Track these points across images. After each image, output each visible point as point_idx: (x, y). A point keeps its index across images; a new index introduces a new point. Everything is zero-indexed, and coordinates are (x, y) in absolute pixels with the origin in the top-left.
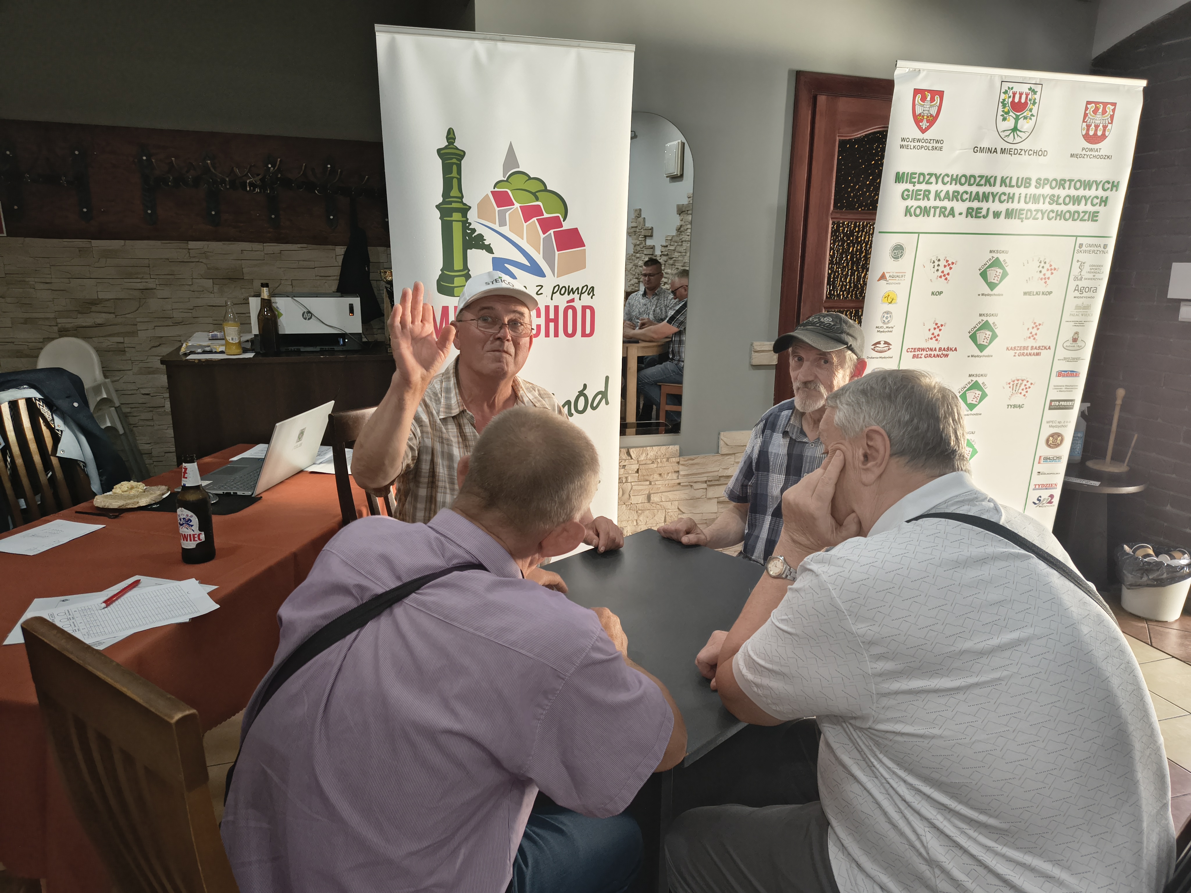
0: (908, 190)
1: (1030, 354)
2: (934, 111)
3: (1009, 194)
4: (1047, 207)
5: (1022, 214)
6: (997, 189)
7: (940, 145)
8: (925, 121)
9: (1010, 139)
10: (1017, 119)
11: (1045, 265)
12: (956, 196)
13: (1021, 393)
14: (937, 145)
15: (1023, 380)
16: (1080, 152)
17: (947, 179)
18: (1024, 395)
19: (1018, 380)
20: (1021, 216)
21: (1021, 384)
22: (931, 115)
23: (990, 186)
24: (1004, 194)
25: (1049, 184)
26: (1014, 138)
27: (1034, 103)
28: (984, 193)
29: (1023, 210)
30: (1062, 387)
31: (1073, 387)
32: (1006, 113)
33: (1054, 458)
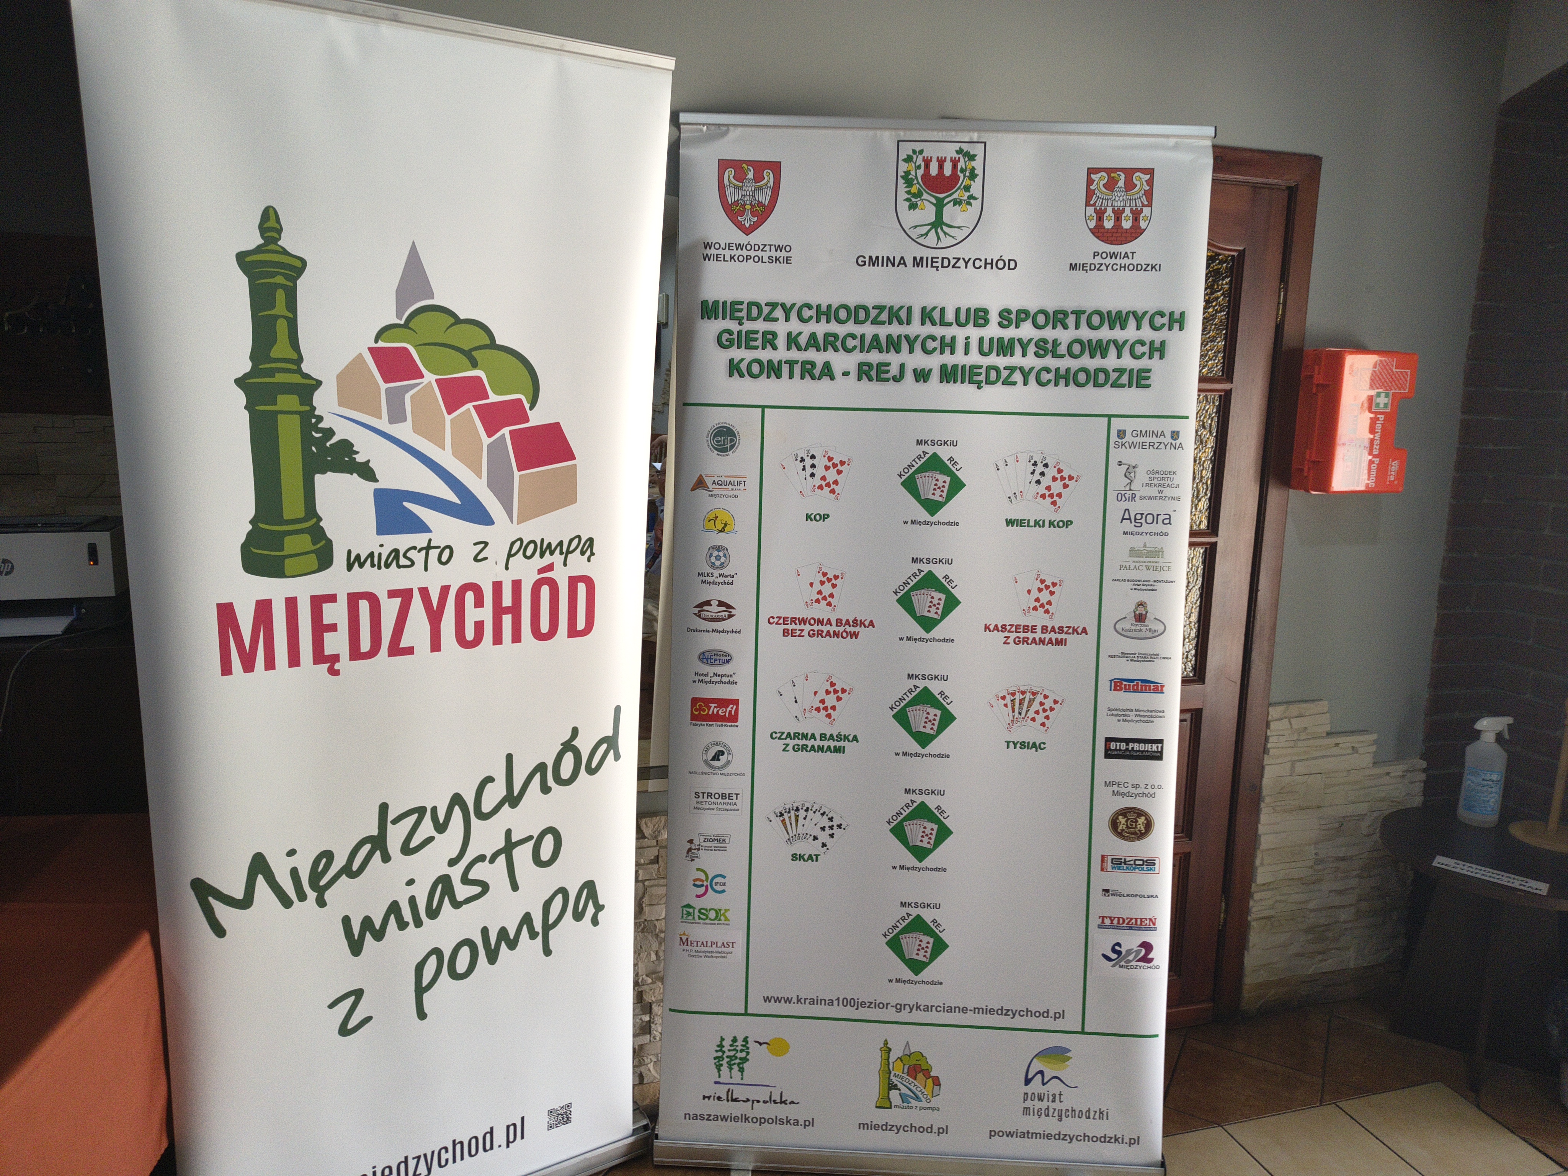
0: (730, 332)
1: (1042, 641)
2: (764, 197)
3: (943, 338)
4: (1031, 361)
5: (980, 374)
6: (916, 329)
7: (784, 254)
8: (748, 215)
9: (931, 239)
10: (939, 206)
11: (1046, 471)
12: (831, 342)
13: (1033, 719)
14: (781, 254)
15: (1034, 694)
16: (1089, 260)
17: (807, 313)
18: (1043, 724)
19: (1023, 693)
20: (976, 378)
21: (1031, 701)
22: (760, 204)
23: (900, 323)
24: (933, 338)
25: (1030, 320)
26: (939, 238)
27: (973, 176)
28: (889, 337)
29: (980, 367)
30: (1127, 713)
31: (1154, 714)
32: (915, 195)
33: (1137, 862)
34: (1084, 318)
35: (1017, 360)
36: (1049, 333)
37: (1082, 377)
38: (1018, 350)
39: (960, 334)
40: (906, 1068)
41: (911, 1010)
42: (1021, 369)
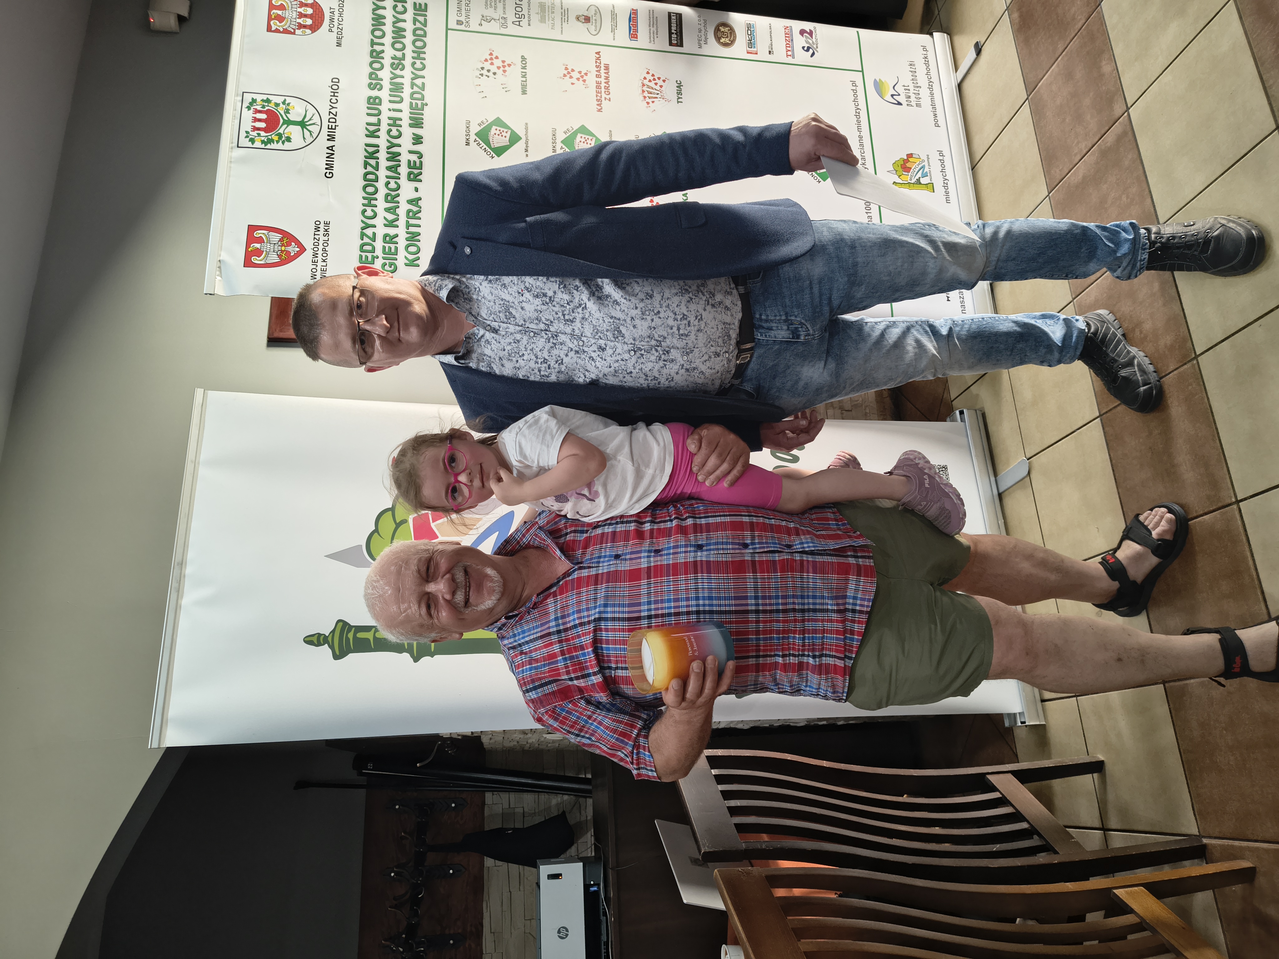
1: (607, 78)
2: (276, 237)
3: (389, 125)
4: (407, 73)
5: (417, 104)
6: (382, 142)
7: (322, 226)
8: (289, 249)
9: (315, 129)
11: (486, 69)
13: (661, 86)
14: (321, 229)
15: (643, 85)
16: (334, 35)
17: (369, 213)
18: (664, 81)
19: (643, 91)
21: (649, 87)
22: (281, 240)
23: (378, 151)
24: (389, 131)
25: (377, 72)
26: (314, 124)
27: (268, 101)
28: (388, 159)
29: (411, 104)
30: (652, 32)
31: (651, 16)
32: (280, 138)
33: (749, 33)
34: (376, 40)
35: (406, 82)
36: (387, 61)
37: (419, 44)
38: (398, 80)
39: (386, 114)
40: (904, 173)
42: (413, 79)
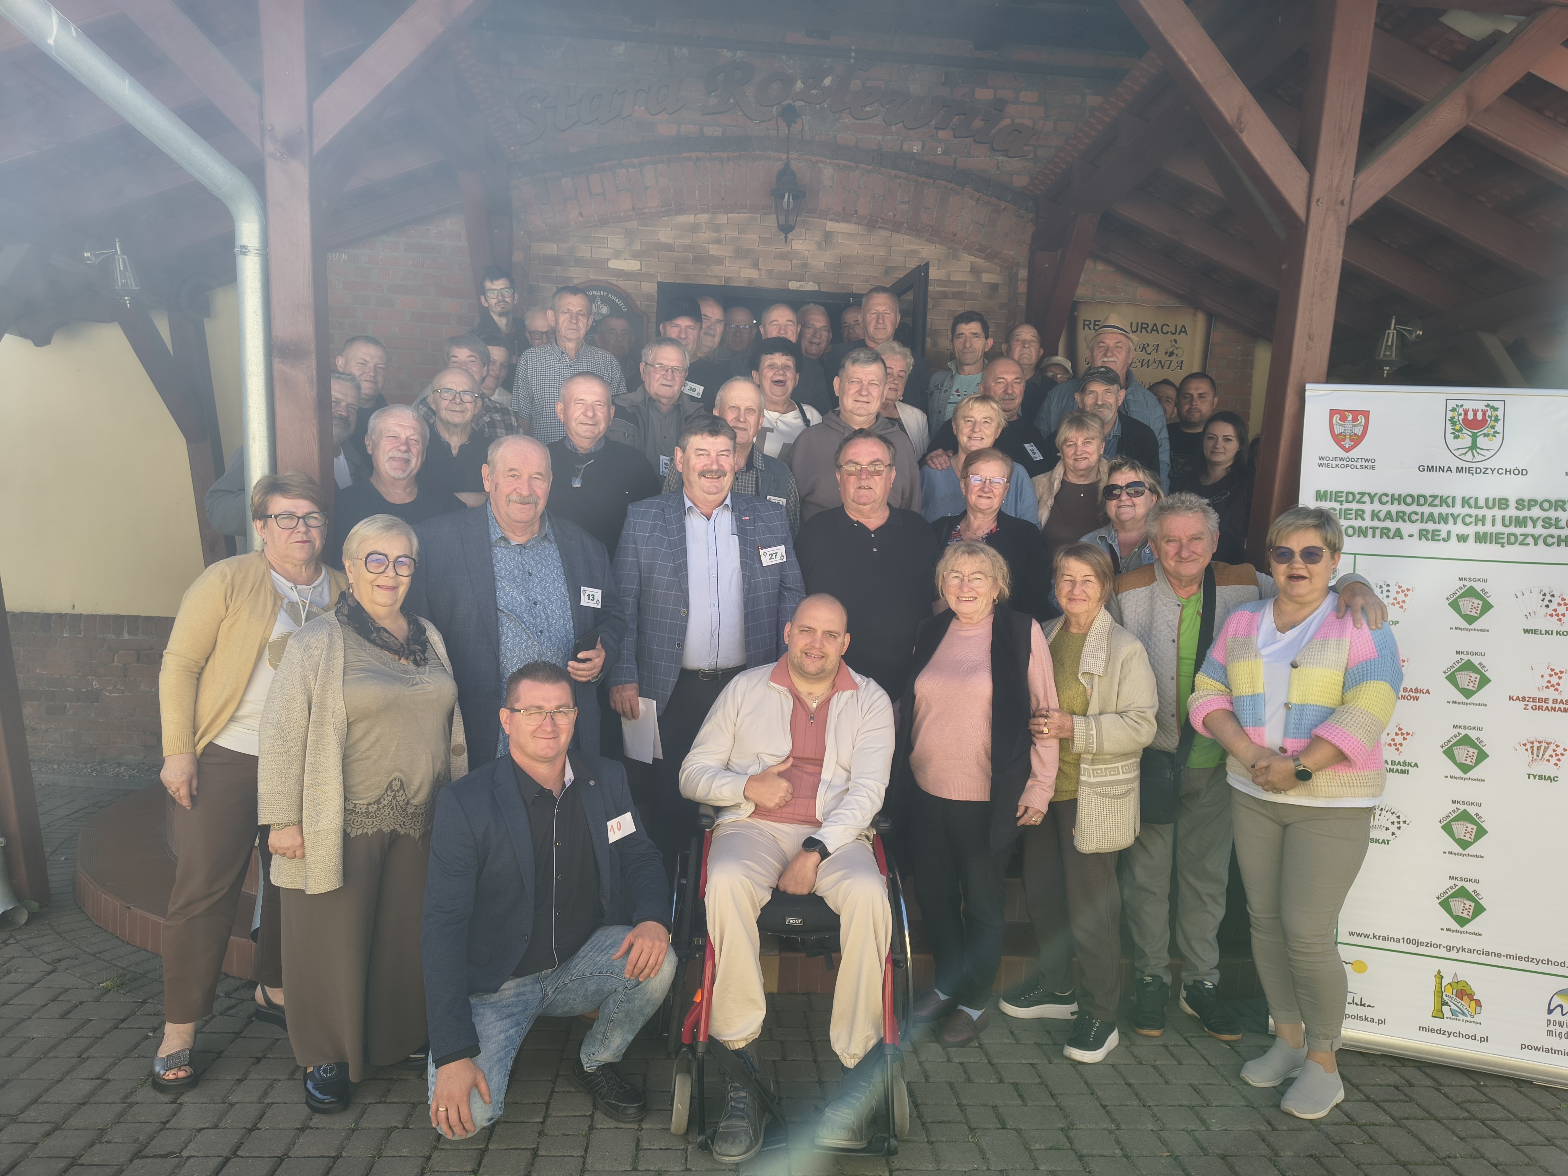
1: (1553, 709)
2: (1358, 431)
6: (1458, 510)
8: (1348, 441)
9: (1469, 457)
10: (1474, 438)
11: (1553, 599)
12: (1401, 516)
13: (1548, 761)
14: (1369, 464)
15: (1548, 744)
17: (1384, 499)
18: (1557, 764)
19: (1540, 742)
21: (1546, 748)
22: (1356, 435)
24: (1470, 516)
26: (1474, 456)
27: (1497, 420)
28: (1440, 514)
29: (1503, 534)
32: (1457, 431)
35: (1529, 529)
36: (1552, 514)
38: (1530, 524)
39: (1489, 513)
40: (1455, 991)
41: (1458, 951)
42: (1533, 536)
